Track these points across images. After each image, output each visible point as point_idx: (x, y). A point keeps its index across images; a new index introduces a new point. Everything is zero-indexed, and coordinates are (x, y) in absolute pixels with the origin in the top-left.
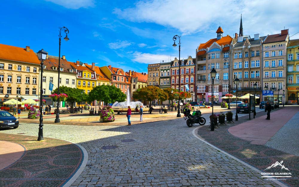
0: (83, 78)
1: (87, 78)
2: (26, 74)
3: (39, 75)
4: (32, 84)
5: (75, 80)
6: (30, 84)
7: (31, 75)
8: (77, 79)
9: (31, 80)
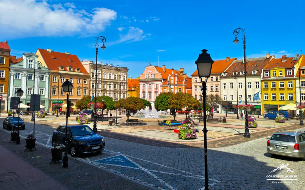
0: (272, 78)
1: (277, 78)
2: (210, 83)
3: (220, 83)
4: (215, 92)
5: (260, 83)
6: (213, 92)
7: (214, 83)
8: (262, 81)
9: (214, 88)
